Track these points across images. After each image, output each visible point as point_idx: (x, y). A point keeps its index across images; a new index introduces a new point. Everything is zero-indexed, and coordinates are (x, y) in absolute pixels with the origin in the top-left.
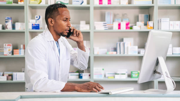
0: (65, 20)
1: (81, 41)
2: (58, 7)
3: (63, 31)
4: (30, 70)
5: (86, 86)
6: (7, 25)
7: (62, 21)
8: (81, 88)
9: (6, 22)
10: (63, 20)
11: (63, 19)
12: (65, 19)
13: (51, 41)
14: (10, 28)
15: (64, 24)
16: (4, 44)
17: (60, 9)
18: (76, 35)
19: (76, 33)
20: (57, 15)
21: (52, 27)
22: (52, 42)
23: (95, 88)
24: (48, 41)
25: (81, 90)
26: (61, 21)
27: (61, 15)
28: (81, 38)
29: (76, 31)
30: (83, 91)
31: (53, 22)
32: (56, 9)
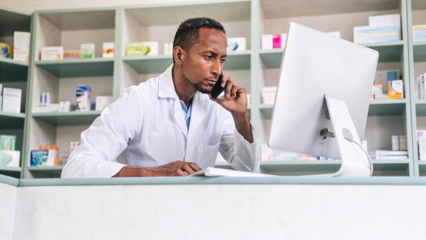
0: (210, 57)
1: (240, 113)
2: (201, 26)
6: (79, 102)
7: (202, 58)
9: (78, 96)
10: (204, 56)
11: (205, 54)
12: (210, 54)
14: (84, 108)
15: (206, 64)
16: (72, 143)
18: (232, 95)
19: (231, 90)
20: (194, 43)
21: (180, 67)
22: (171, 101)
24: (159, 98)
27: (204, 44)
28: (241, 105)
29: (233, 86)
31: (182, 57)
32: (195, 30)
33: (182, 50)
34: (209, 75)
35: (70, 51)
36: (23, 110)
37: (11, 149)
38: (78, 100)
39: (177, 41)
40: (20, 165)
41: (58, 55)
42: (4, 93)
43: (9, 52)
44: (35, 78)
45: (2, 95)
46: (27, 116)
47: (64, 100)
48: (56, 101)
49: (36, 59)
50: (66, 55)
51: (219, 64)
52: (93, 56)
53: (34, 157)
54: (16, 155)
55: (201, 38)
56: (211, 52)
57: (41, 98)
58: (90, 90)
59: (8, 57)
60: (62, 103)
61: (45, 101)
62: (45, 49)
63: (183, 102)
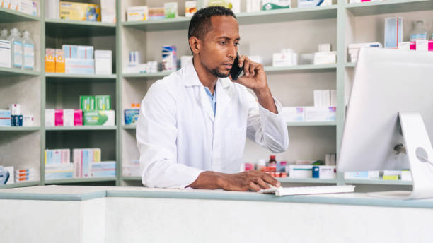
0: (223, 43)
1: (261, 88)
2: (212, 15)
3: (217, 65)
4: (140, 145)
5: (240, 178)
6: (166, 62)
7: (217, 44)
8: (229, 181)
9: (164, 56)
10: (219, 42)
11: (219, 40)
12: (223, 40)
13: (193, 87)
14: (170, 69)
15: (221, 50)
17: (214, 19)
18: (250, 73)
19: (249, 69)
21: (198, 56)
22: (197, 89)
23: (256, 183)
24: (186, 87)
25: (228, 186)
26: (213, 43)
28: (261, 81)
29: (250, 65)
30: (232, 189)
31: (198, 46)
32: (206, 18)
33: (197, 40)
34: (226, 59)
35: (155, 9)
36: (114, 71)
37: (106, 109)
38: (164, 60)
39: (192, 32)
40: (116, 124)
41: (143, 15)
42: (96, 55)
43: (97, 12)
44: (123, 39)
45: (94, 57)
46: (118, 76)
47: (152, 60)
48: (144, 61)
49: (123, 20)
50: (151, 13)
51: (234, 47)
52: (177, 15)
53: (127, 116)
54: (110, 114)
55: (214, 26)
56: (224, 37)
57: (130, 57)
58: (175, 49)
59: (97, 20)
60: (149, 63)
61: (134, 60)
62: (131, 9)
63: (207, 88)
